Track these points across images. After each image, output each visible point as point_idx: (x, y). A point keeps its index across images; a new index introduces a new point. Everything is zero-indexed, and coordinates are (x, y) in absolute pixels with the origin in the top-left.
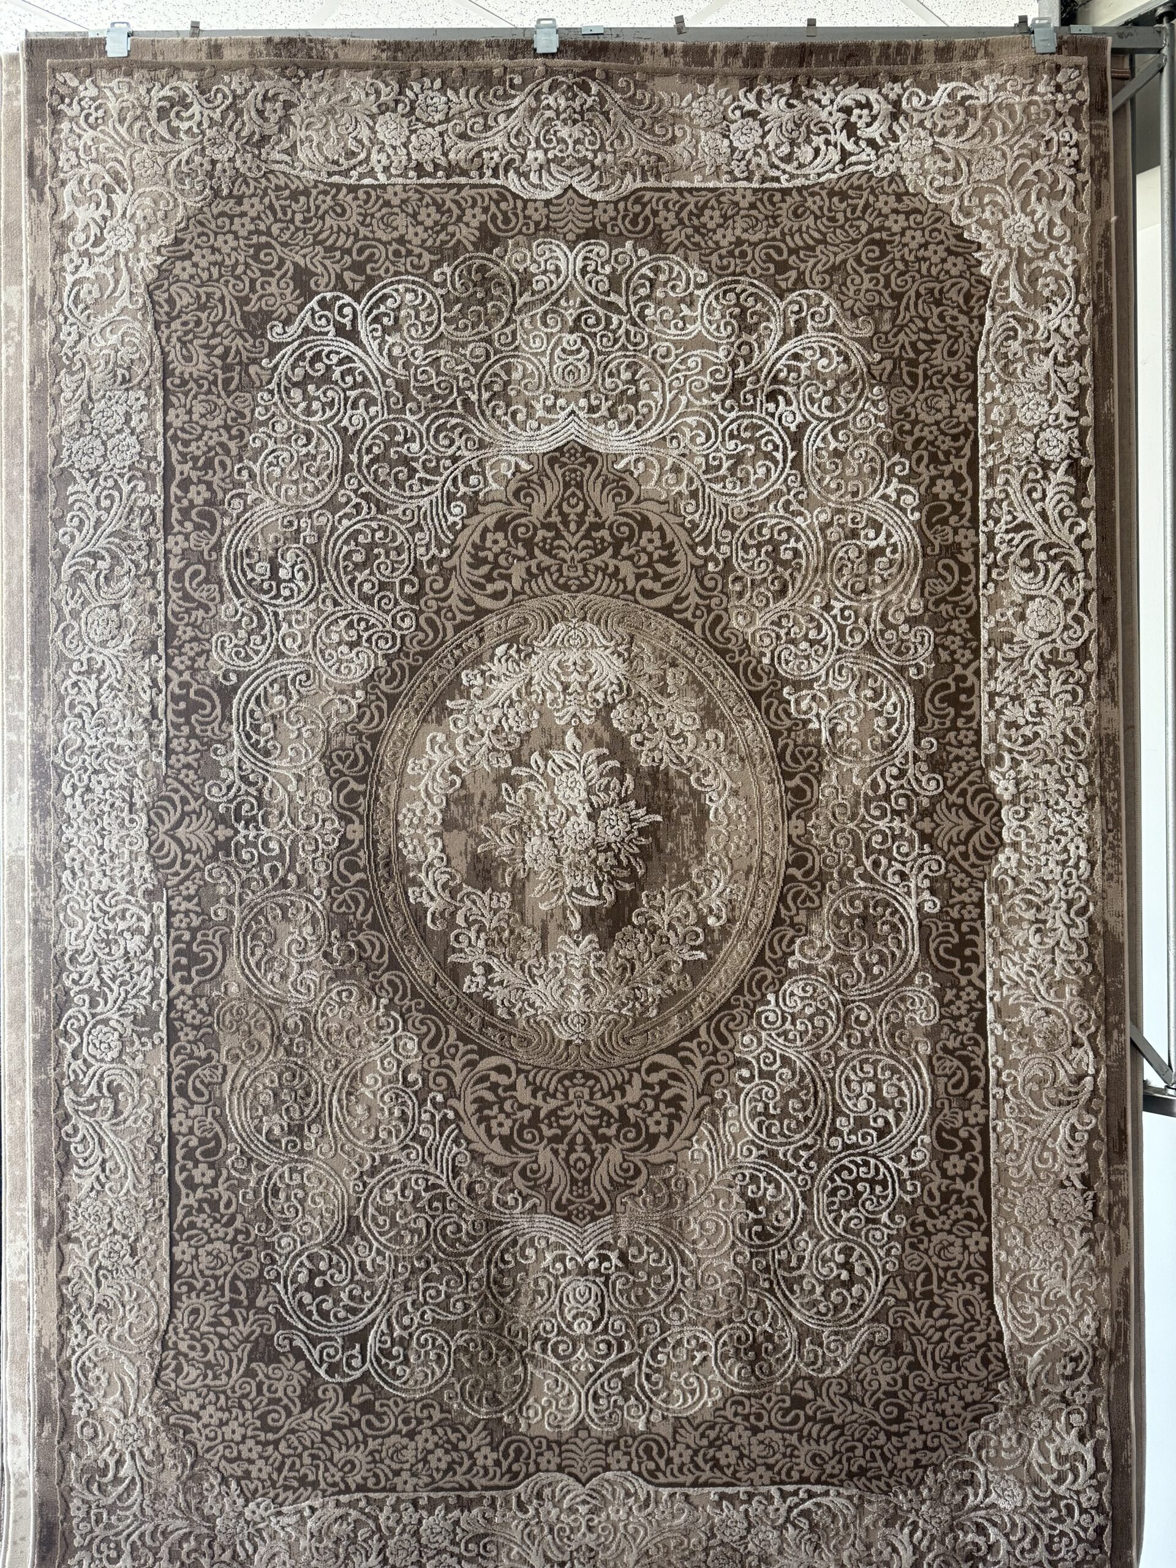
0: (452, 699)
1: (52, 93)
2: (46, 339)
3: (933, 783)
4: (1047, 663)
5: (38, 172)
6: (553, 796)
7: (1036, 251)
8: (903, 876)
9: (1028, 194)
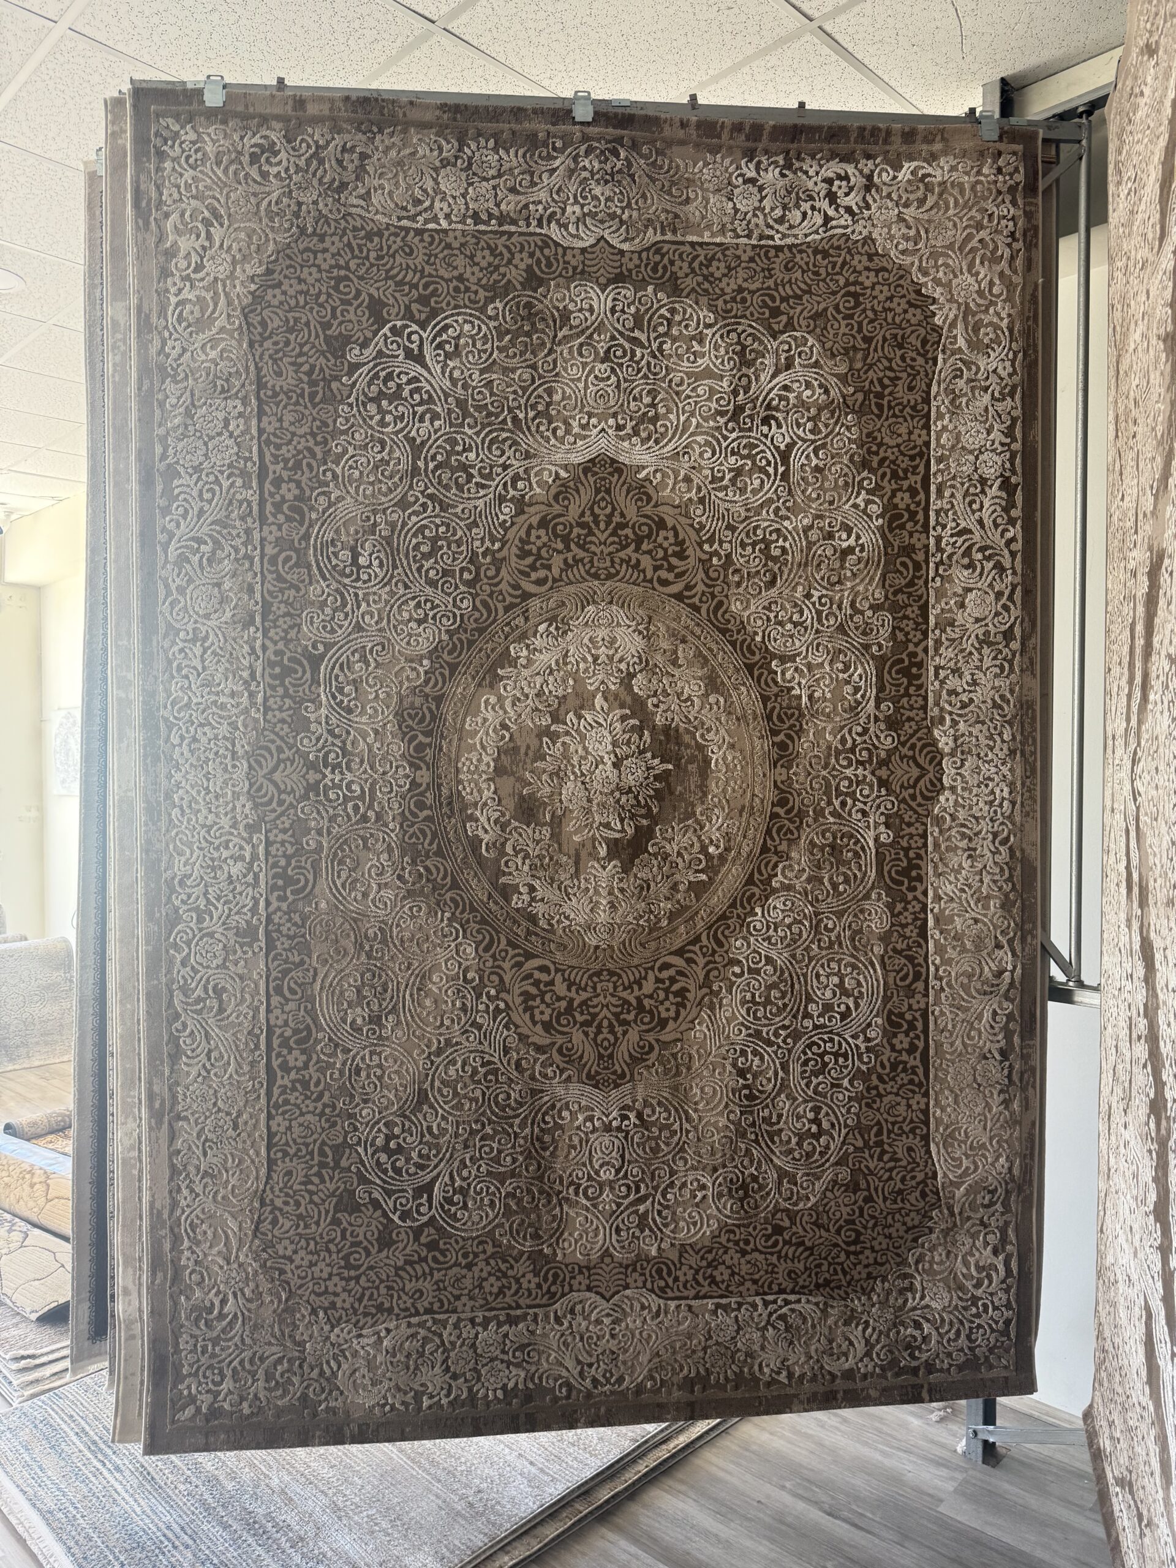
0: (502, 668)
1: (157, 134)
2: (153, 350)
3: (889, 739)
4: (981, 642)
5: (144, 204)
6: (585, 748)
7: (979, 305)
8: (864, 813)
9: (974, 258)
